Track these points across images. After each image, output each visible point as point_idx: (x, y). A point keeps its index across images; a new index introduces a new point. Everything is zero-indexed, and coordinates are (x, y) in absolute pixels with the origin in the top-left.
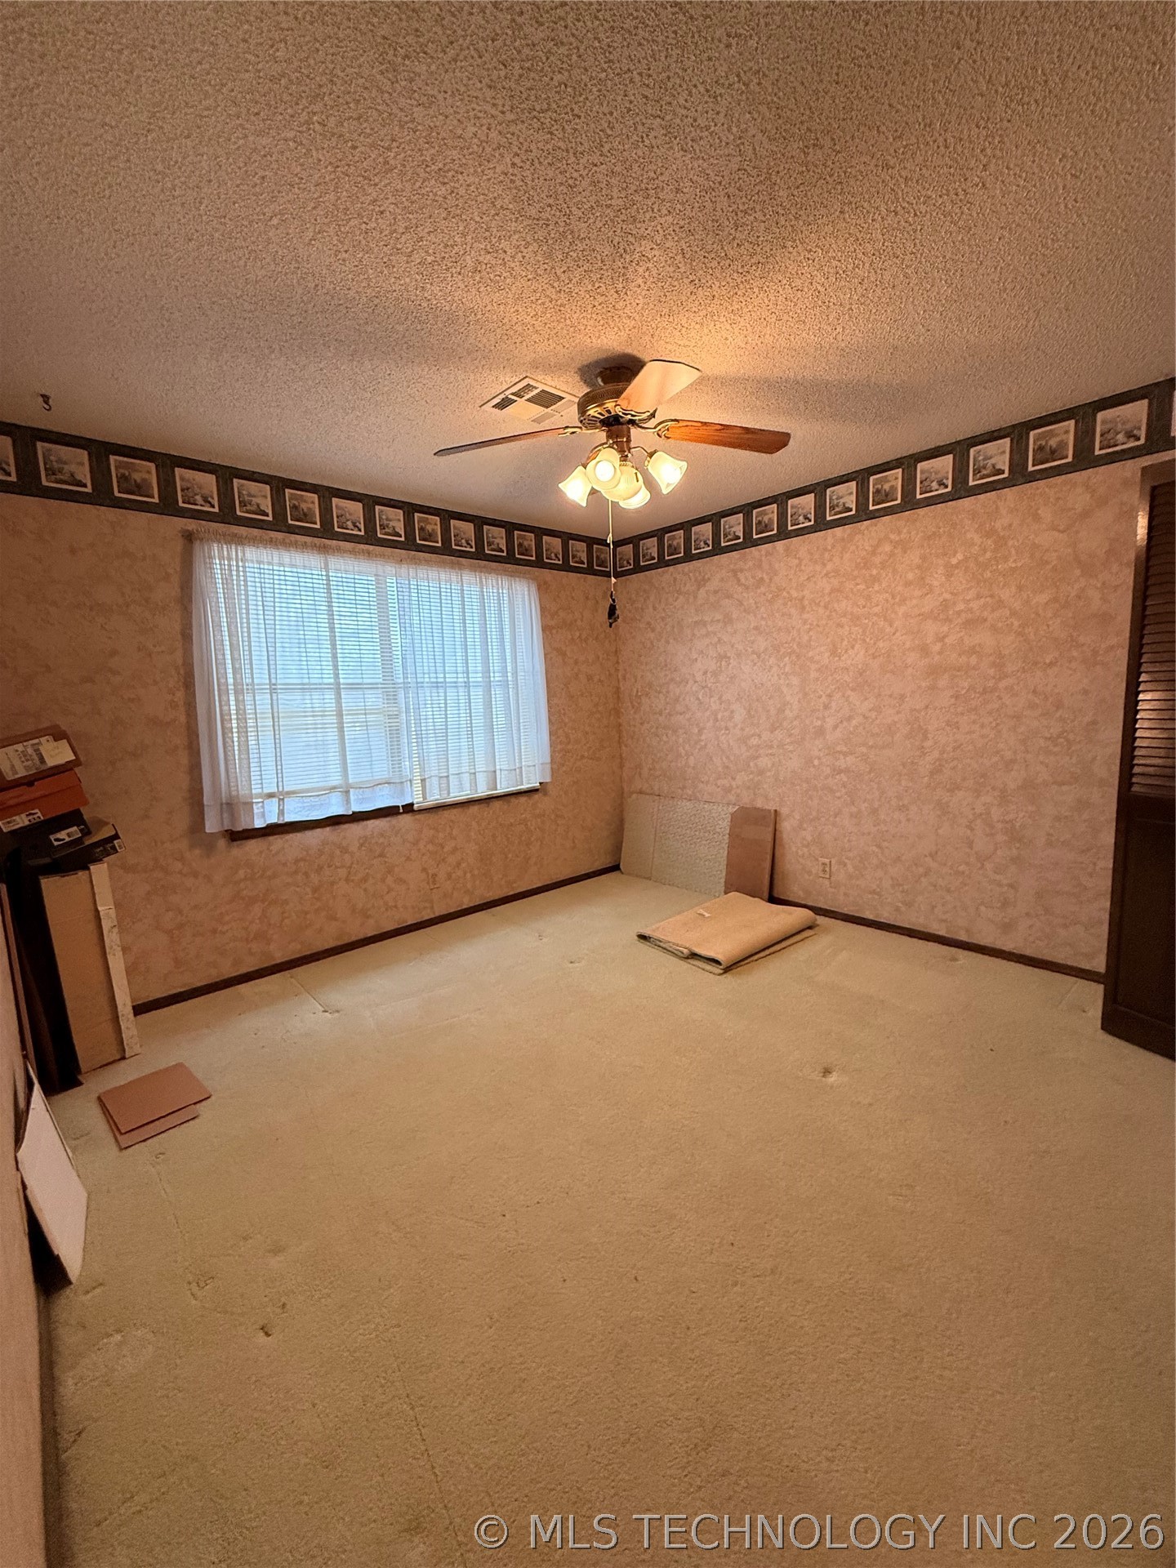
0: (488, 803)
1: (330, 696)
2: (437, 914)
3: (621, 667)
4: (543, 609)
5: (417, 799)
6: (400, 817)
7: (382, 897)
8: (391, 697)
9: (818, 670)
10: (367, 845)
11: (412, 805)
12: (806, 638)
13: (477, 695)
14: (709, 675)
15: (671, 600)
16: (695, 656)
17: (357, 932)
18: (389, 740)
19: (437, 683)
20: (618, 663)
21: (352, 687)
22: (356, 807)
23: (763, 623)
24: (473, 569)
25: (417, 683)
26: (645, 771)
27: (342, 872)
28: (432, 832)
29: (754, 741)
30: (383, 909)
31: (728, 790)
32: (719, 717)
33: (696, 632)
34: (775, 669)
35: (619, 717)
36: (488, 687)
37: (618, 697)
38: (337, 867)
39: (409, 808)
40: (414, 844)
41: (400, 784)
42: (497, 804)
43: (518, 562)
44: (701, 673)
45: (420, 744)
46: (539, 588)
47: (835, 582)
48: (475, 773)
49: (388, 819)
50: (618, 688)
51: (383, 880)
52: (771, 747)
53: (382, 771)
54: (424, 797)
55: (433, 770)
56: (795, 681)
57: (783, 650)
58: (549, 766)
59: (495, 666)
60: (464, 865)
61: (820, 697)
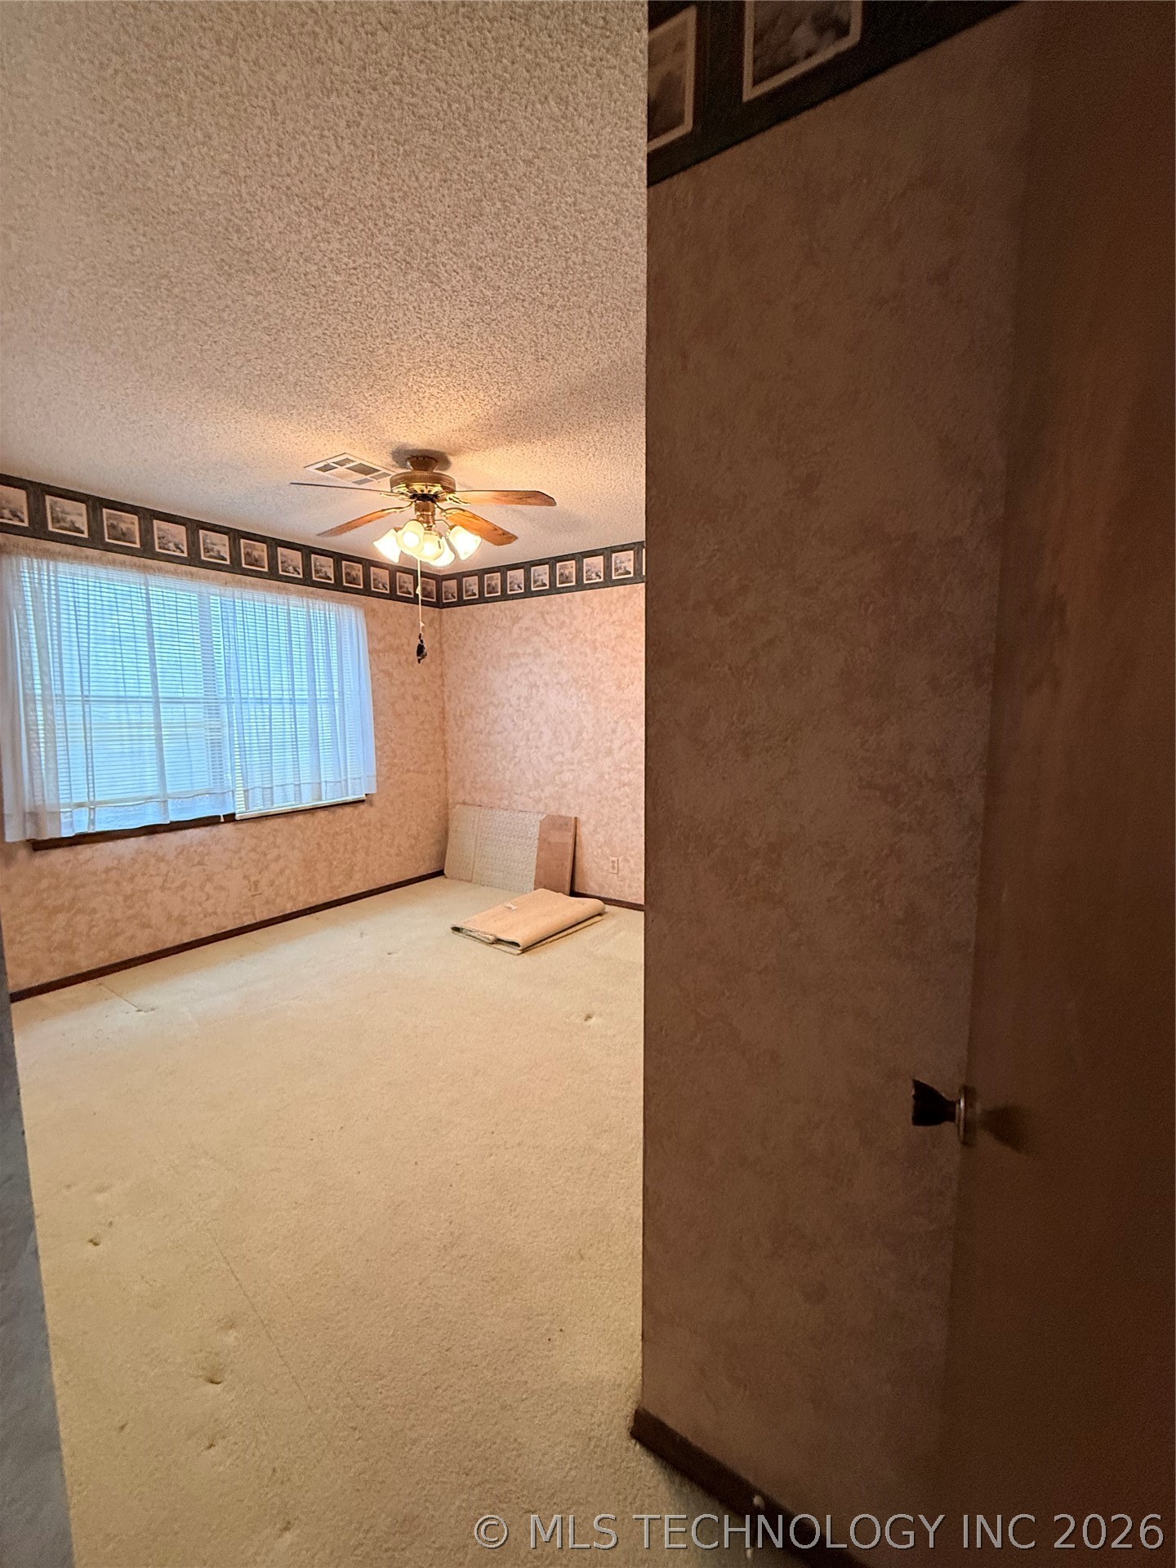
0: (313, 814)
1: (148, 709)
2: (258, 920)
3: (446, 689)
4: (370, 634)
5: (240, 811)
6: (221, 826)
7: (200, 904)
8: (214, 712)
9: (608, 701)
10: (185, 852)
11: (234, 815)
12: (597, 674)
13: (303, 711)
14: (522, 700)
15: (489, 633)
16: (509, 683)
17: (172, 939)
18: (210, 752)
19: (262, 699)
20: (443, 685)
21: (172, 701)
22: (174, 817)
23: (565, 658)
24: (300, 594)
25: (241, 698)
26: (468, 785)
27: (158, 881)
28: (255, 841)
29: (559, 758)
30: (201, 916)
31: (538, 801)
32: (531, 737)
33: (511, 662)
34: (574, 698)
35: (444, 734)
36: (314, 702)
37: (444, 718)
38: (151, 876)
39: (230, 818)
40: (235, 852)
41: (221, 795)
42: (322, 814)
43: (346, 590)
44: (515, 698)
45: (243, 757)
46: (366, 615)
47: (619, 630)
48: (299, 785)
49: (208, 828)
50: (443, 709)
51: (202, 888)
52: (572, 764)
53: (203, 781)
54: (247, 807)
55: (256, 780)
56: (590, 708)
57: (580, 683)
58: (374, 779)
59: (321, 684)
60: (287, 872)
61: (609, 723)
